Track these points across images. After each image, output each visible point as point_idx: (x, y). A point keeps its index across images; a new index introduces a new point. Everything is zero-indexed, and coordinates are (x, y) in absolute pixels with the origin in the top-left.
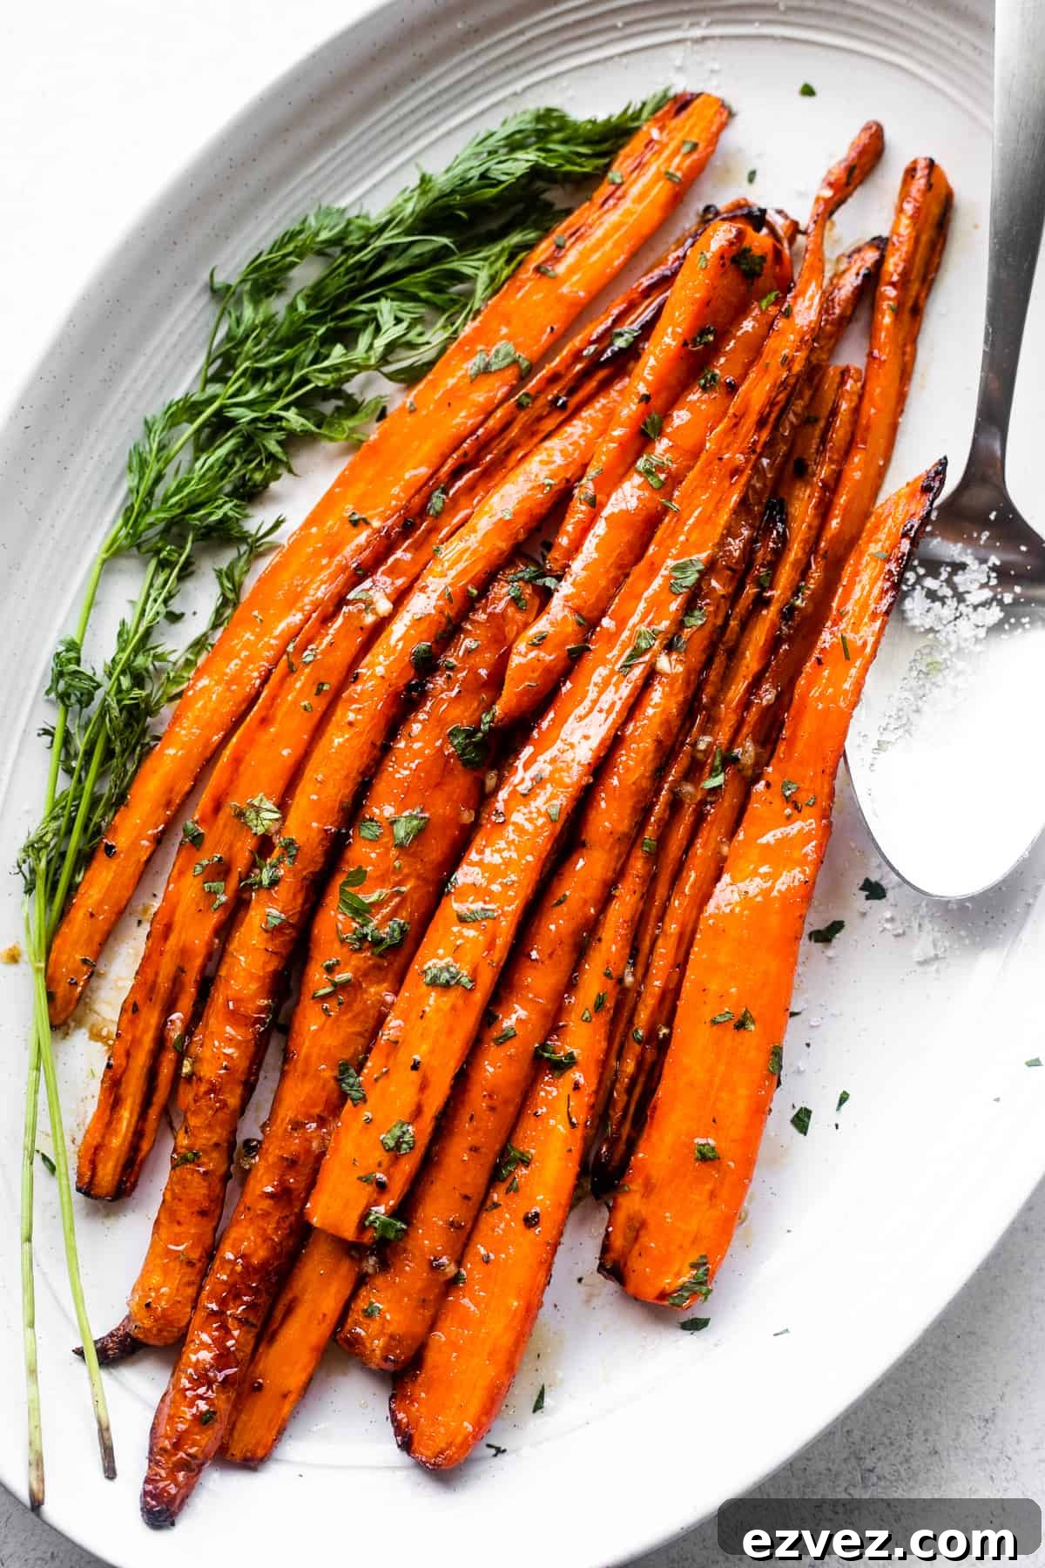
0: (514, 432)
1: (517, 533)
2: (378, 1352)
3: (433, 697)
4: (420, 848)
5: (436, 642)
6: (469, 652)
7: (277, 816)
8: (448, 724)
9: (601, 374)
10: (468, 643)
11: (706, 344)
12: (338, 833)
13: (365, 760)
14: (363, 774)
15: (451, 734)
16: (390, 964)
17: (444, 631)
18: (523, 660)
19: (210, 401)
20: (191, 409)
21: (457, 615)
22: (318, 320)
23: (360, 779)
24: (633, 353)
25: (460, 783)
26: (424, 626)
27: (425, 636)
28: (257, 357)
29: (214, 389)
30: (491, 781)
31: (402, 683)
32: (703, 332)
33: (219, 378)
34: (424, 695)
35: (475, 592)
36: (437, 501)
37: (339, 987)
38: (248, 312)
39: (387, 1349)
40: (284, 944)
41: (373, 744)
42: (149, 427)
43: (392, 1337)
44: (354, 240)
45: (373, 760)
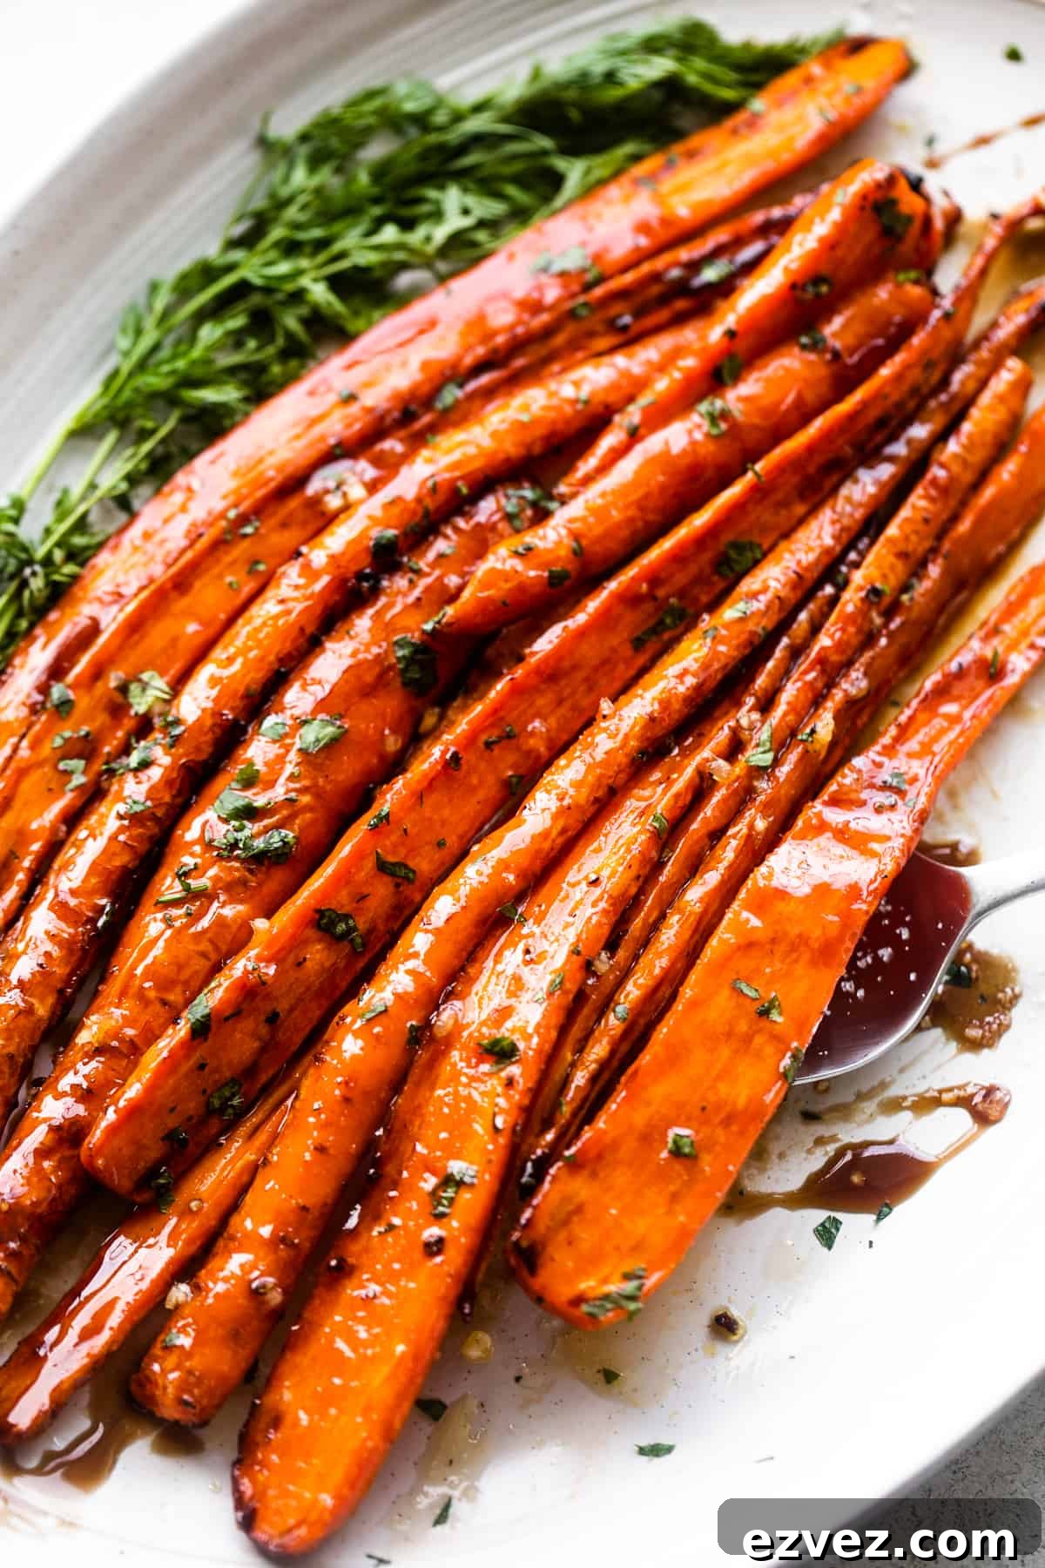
0: (559, 340)
1: (533, 443)
2: (170, 1390)
3: (387, 595)
4: (328, 762)
5: (405, 534)
6: (441, 556)
7: (166, 697)
8: (395, 631)
9: (681, 304)
10: (441, 546)
11: (818, 296)
12: (235, 721)
13: (288, 646)
14: (281, 661)
15: (396, 643)
16: (260, 885)
17: (417, 525)
18: (499, 566)
19: (230, 268)
20: (207, 273)
21: (438, 510)
22: (376, 200)
23: (276, 666)
24: (726, 288)
25: (391, 703)
26: (396, 510)
27: (393, 522)
28: (297, 226)
29: (237, 255)
30: (429, 720)
31: (354, 568)
32: (817, 280)
33: (247, 241)
34: (376, 592)
35: (465, 490)
36: (451, 395)
37: (192, 895)
38: (300, 176)
39: (183, 1386)
40: (139, 838)
41: (302, 630)
42: (154, 288)
43: (190, 1372)
44: (440, 118)
45: (297, 649)
